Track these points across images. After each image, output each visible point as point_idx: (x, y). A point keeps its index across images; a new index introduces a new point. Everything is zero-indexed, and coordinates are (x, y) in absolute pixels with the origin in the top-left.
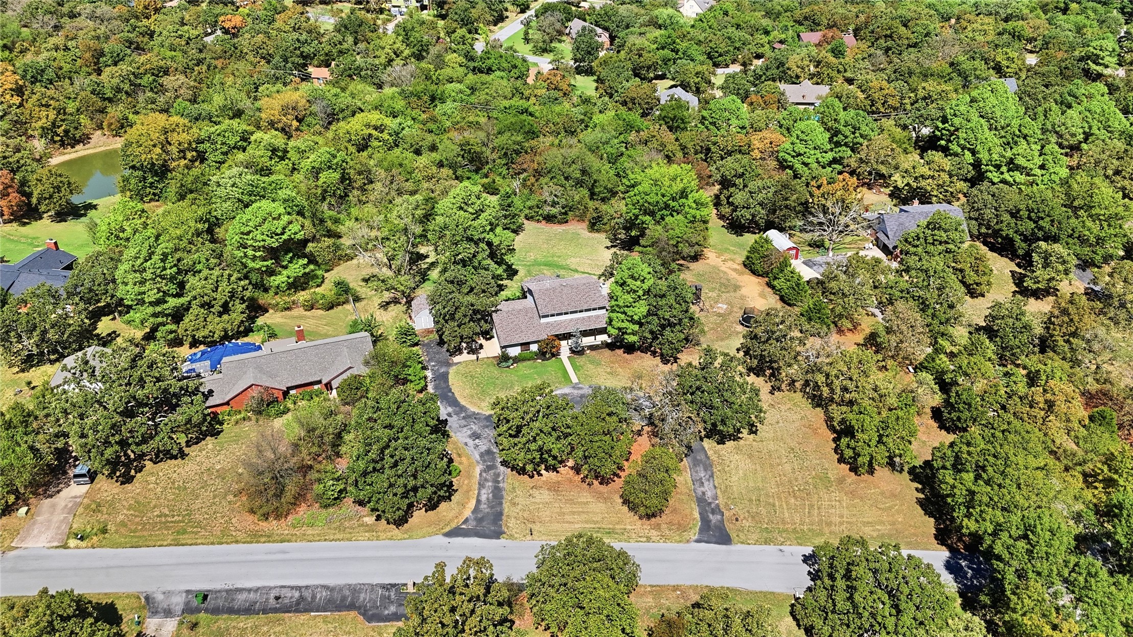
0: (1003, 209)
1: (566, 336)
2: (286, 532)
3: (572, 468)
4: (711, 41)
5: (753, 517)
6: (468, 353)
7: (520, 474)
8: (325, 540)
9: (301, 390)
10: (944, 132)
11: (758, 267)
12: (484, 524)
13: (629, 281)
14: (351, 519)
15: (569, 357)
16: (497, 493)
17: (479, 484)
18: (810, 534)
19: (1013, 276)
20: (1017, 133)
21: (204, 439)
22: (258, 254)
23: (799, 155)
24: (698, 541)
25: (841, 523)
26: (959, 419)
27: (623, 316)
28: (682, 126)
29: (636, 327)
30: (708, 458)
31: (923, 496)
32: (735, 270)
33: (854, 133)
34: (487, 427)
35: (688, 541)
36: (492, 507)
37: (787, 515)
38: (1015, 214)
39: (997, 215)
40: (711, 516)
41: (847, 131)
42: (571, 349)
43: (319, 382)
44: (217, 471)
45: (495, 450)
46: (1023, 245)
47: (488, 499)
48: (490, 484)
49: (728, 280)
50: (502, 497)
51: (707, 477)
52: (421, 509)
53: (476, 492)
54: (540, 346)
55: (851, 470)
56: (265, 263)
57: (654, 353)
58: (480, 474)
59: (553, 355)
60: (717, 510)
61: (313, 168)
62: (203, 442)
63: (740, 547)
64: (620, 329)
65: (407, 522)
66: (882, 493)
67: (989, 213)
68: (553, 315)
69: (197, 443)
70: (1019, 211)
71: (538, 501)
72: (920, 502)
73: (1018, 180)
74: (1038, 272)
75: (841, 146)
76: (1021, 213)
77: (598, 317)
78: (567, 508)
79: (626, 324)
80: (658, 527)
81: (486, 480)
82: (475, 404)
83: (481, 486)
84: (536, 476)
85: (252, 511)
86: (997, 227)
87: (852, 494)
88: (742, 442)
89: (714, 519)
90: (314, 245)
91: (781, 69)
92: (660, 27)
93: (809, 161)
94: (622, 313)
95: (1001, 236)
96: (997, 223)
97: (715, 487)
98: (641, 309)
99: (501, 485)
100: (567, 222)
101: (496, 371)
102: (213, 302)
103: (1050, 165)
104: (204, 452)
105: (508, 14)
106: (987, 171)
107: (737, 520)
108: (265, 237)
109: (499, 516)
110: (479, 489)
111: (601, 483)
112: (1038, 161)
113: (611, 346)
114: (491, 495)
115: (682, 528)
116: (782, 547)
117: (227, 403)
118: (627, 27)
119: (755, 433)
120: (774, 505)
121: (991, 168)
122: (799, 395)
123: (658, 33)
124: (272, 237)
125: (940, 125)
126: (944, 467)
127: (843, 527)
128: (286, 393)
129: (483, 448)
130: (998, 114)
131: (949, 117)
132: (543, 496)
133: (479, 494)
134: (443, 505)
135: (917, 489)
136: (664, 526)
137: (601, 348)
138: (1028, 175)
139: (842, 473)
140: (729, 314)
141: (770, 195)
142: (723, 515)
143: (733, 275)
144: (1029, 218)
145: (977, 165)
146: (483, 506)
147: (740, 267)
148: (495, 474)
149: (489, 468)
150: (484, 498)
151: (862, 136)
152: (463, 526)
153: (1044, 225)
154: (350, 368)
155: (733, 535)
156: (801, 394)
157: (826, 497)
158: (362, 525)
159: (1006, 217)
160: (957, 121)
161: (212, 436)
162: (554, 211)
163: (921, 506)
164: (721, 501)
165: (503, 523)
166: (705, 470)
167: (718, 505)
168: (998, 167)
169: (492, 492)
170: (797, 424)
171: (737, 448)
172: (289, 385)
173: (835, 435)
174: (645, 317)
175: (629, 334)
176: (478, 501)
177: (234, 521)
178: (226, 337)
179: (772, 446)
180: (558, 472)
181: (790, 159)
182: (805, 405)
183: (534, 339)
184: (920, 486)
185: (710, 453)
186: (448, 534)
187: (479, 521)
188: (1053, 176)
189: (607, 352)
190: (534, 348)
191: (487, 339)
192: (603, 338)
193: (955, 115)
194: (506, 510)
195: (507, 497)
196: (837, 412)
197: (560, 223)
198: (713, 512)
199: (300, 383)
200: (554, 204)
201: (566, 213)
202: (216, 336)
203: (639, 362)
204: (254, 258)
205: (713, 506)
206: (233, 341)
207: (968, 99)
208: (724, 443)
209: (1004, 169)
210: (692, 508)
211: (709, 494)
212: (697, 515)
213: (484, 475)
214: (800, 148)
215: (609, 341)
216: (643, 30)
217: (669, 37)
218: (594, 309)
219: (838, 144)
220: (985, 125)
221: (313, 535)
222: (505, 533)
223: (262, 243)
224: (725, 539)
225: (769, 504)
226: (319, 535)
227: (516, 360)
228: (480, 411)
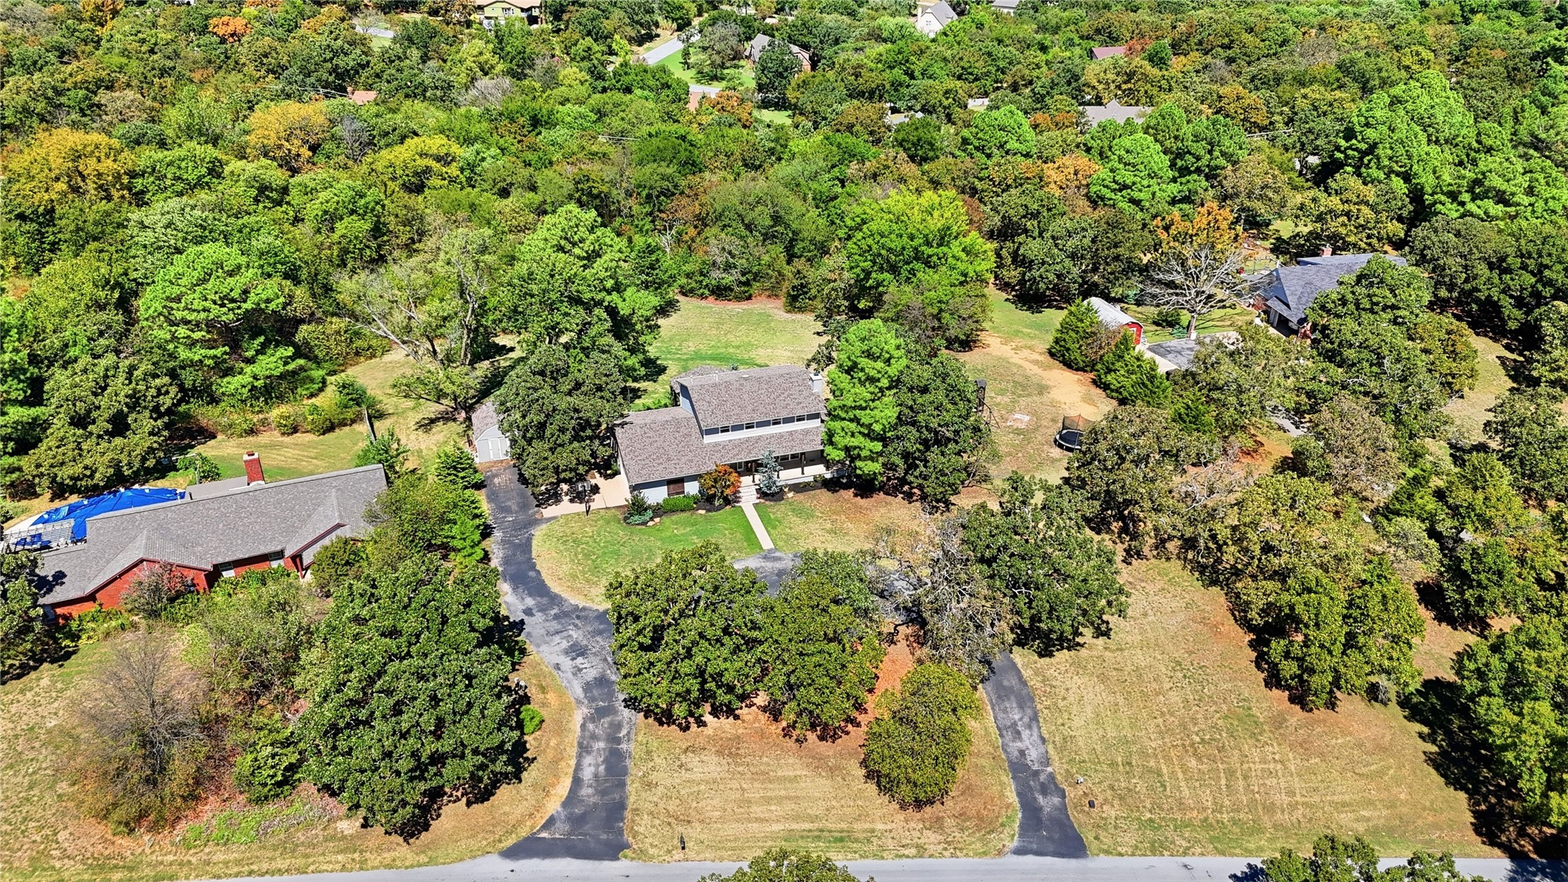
0: (1477, 255)
1: (750, 468)
2: (170, 858)
3: (764, 709)
4: (961, 59)
5: (1121, 798)
6: (572, 501)
7: (661, 724)
8: (250, 873)
9: (243, 570)
10: (1350, 152)
11: (1076, 355)
12: (587, 828)
13: (863, 362)
14: (310, 826)
15: (756, 505)
16: (616, 765)
17: (580, 745)
18: (1236, 830)
19: (1503, 364)
20: (1475, 145)
21: (35, 668)
22: (197, 335)
23: (1125, 187)
24: (1019, 852)
25: (1293, 807)
26: (1480, 601)
27: (853, 426)
28: (931, 154)
29: (878, 446)
30: (1025, 684)
31: (1434, 749)
32: (1036, 362)
33: (1210, 152)
34: (600, 633)
35: (1000, 853)
36: (603, 793)
37: (1186, 792)
38: (1499, 265)
39: (1466, 267)
40: (1040, 799)
41: (1200, 148)
42: (758, 491)
43: (279, 555)
44: (49, 732)
45: (613, 678)
46: (1517, 313)
47: (596, 776)
48: (602, 745)
49: (1027, 378)
50: (624, 772)
51: (1026, 720)
52: (458, 800)
53: (573, 762)
54: (702, 486)
55: (1292, 700)
56: (212, 352)
57: (909, 496)
58: (583, 726)
59: (727, 501)
60: (1050, 786)
61: (326, 212)
62: (33, 675)
63: (1103, 861)
64: (847, 449)
65: (426, 827)
66: (1360, 745)
67: (1453, 264)
68: (725, 430)
69: (19, 677)
70: (1502, 259)
71: (696, 776)
72: (1431, 760)
73: (1492, 212)
74: (1556, 354)
75: (1190, 173)
76: (1510, 260)
77: (806, 432)
78: (756, 791)
79: (859, 441)
80: (937, 824)
81: (594, 737)
82: (579, 591)
83: (584, 749)
84: (694, 727)
85: (104, 815)
86: (1468, 287)
87: (1304, 747)
88: (1084, 652)
89: (1047, 803)
90: (311, 328)
91: (1074, 85)
92: (885, 41)
93: (1142, 196)
94: (851, 420)
95: (1477, 301)
96: (1467, 281)
97: (1043, 740)
98: (885, 412)
99: (624, 746)
100: (749, 298)
101: (621, 532)
102: (94, 414)
103: (1541, 188)
104: (29, 695)
105: (659, 31)
106: (1435, 203)
107: (1091, 804)
108: (208, 304)
109: (616, 810)
110: (580, 757)
111: (822, 738)
112: (1524, 181)
113: (830, 485)
114: (602, 768)
115: (986, 825)
116: (1187, 860)
117: (91, 597)
118: (837, 42)
119: (1106, 634)
120: (1160, 774)
121: (1443, 198)
122: (1176, 565)
123: (882, 48)
124: (223, 305)
125: (1343, 143)
126: (1485, 691)
127: (1299, 813)
128: (213, 576)
129: (591, 674)
130: (1440, 118)
131: (1358, 128)
132: (707, 766)
133: (578, 767)
134: (505, 792)
135: (1421, 735)
136: (949, 822)
137: (814, 488)
138: (1507, 203)
139: (1277, 708)
140: (1036, 429)
141: (1087, 241)
142: (1064, 797)
143: (1035, 369)
144: (1524, 267)
145: (1416, 195)
146: (586, 791)
147: (1046, 359)
148: (611, 724)
149: (600, 713)
150: (587, 773)
151: (1223, 154)
152: (544, 835)
153: (1554, 276)
154: (339, 526)
155: (1088, 836)
156: (1180, 563)
157: (1256, 754)
158: (333, 838)
159: (1482, 270)
160: (1371, 134)
161: (52, 662)
162: (728, 279)
163: (1437, 767)
164: (1057, 767)
165: (625, 825)
166: (1021, 707)
167: (1052, 777)
168: (1453, 196)
169: (606, 761)
170: (1181, 616)
171: (1079, 666)
172: (220, 560)
173: (1252, 636)
174: (894, 427)
175: (866, 459)
176: (577, 781)
177: (62, 836)
178: (118, 479)
179: (1140, 659)
180: (737, 717)
181: (1109, 194)
182: (1190, 583)
183: (692, 472)
184: (1426, 730)
185: (1026, 673)
186: (512, 853)
187: (577, 821)
188: (1551, 203)
189: (824, 495)
190: (692, 488)
191: (607, 477)
192: (819, 470)
193: (1367, 125)
194: (632, 799)
195: (635, 771)
196: (1258, 593)
197: (739, 299)
198: (1044, 791)
199: (241, 556)
200: (728, 267)
201: (747, 284)
202: (97, 475)
203: (882, 511)
204: (192, 344)
205: (1042, 777)
206: (136, 486)
207: (1388, 100)
208: (1051, 655)
209: (1466, 197)
210: (1002, 784)
211: (1033, 754)
212: (1012, 797)
213: (591, 726)
214: (1126, 176)
215: (828, 476)
216: (860, 44)
217: (900, 53)
218: (800, 419)
219: (1184, 171)
220: (1423, 137)
221: (226, 863)
222: (628, 846)
223: (203, 315)
224: (1071, 846)
225: (1150, 771)
226: (238, 862)
227: (659, 511)
228: (589, 604)
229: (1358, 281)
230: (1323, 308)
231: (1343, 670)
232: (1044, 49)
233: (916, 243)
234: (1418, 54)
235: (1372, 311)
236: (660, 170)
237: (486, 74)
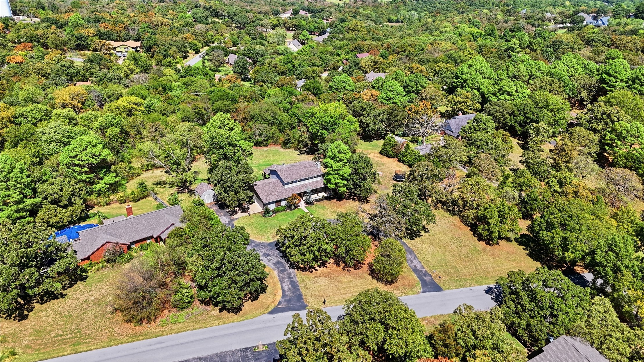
0: (506, 112)
1: (301, 195)
2: (158, 330)
3: (334, 263)
4: (311, 60)
5: (447, 275)
6: (242, 212)
7: (303, 271)
8: (188, 330)
9: (139, 244)
10: (458, 83)
11: (391, 153)
12: (292, 303)
14: (202, 314)
15: (305, 207)
16: (294, 285)
17: (280, 281)
18: (481, 279)
19: (519, 145)
20: (497, 78)
21: (76, 284)
22: (83, 170)
23: (390, 99)
24: (424, 292)
25: (495, 271)
26: (531, 209)
27: (337, 176)
28: (319, 92)
29: (345, 182)
30: (409, 248)
31: (528, 252)
32: (377, 157)
33: (416, 85)
34: (271, 249)
35: (418, 293)
36: (293, 292)
37: (465, 271)
38: (512, 114)
39: (503, 116)
40: (425, 277)
41: (413, 84)
42: (305, 202)
43: (152, 237)
44: (93, 301)
45: (282, 261)
46: (520, 128)
47: (289, 288)
48: (287, 280)
49: (376, 161)
50: (298, 286)
51: (413, 257)
52: (248, 300)
53: (280, 285)
54: (288, 202)
55: (487, 244)
56: (89, 176)
57: (354, 199)
58: (278, 275)
59: (295, 207)
60: (426, 274)
61: (101, 126)
62: (75, 286)
63: (448, 291)
64: (336, 184)
65: (241, 310)
66: (508, 253)
67: (499, 115)
68: (291, 183)
69: (71, 287)
70: (513, 112)
71: (321, 284)
72: (528, 255)
73: (507, 98)
74: (534, 139)
75: (410, 93)
76: (515, 112)
77: (318, 181)
78: (340, 286)
79: (340, 181)
80: (397, 288)
81: (283, 278)
82: (259, 238)
83: (282, 282)
84: (314, 271)
85: (129, 321)
86: (504, 122)
87: (493, 255)
88: (423, 237)
89: (427, 279)
90: (116, 166)
91: (357, 67)
92: (281, 54)
93: (397, 101)
95: (508, 126)
96: (504, 120)
97: (420, 262)
98: (347, 171)
99: (294, 279)
100: (268, 146)
101: (264, 220)
103: (520, 90)
104: (78, 292)
105: (189, 54)
106: (489, 97)
107: (440, 277)
109: (300, 297)
110: (281, 284)
111: (355, 269)
112: (514, 88)
113: (328, 198)
114: (290, 286)
115: (412, 287)
116: (471, 288)
117: (88, 258)
118: (262, 56)
119: (428, 231)
120: (456, 267)
121: (491, 95)
122: (442, 211)
123: (282, 57)
125: (455, 80)
127: (497, 273)
128: (129, 247)
129: (274, 261)
130: (485, 70)
131: (460, 75)
132: (324, 281)
133: (282, 287)
134: (262, 296)
135: (523, 249)
136: (400, 287)
137: (322, 200)
138: (511, 96)
139: (483, 246)
140: (386, 176)
141: (385, 116)
142: (431, 276)
143: (378, 159)
144: (520, 114)
145: (482, 95)
146: (287, 293)
147: (380, 155)
148: (287, 274)
149: (282, 271)
150: (286, 288)
151: (421, 86)
152: (279, 306)
153: (530, 116)
154: (173, 224)
155: (441, 285)
156: (443, 210)
157: (481, 259)
158: (211, 317)
159: (507, 116)
160: (464, 77)
161: (81, 281)
162: (260, 139)
163: (530, 256)
164: (427, 268)
165: (304, 300)
166: (411, 254)
167: (426, 271)
168: (494, 94)
169: (290, 284)
170: (448, 225)
171: (423, 241)
172: (131, 241)
173: (470, 228)
175: (341, 187)
176: (283, 291)
177: (116, 330)
178: (71, 223)
179: (440, 237)
180: (326, 267)
181: (385, 102)
182: (447, 215)
183: (284, 197)
184: (524, 247)
185: (409, 245)
186: (271, 313)
187: (289, 301)
188: (524, 94)
189: (326, 202)
190: (283, 203)
191: (251, 204)
192: (322, 194)
193: (462, 74)
194: (303, 293)
195: (301, 286)
196: (471, 214)
197: (264, 146)
198: (425, 275)
199: (138, 239)
200: (260, 135)
201: (267, 140)
202: (65, 221)
203: (347, 204)
204: (80, 173)
205: (423, 272)
206: (76, 225)
207: (467, 66)
208: (414, 239)
209: (498, 94)
210: (412, 275)
211: (418, 266)
212: (416, 278)
213: (281, 275)
214: (390, 95)
215: (326, 196)
216: (272, 56)
217: (288, 58)
218: (315, 177)
219: (408, 92)
220: (481, 77)
221: (178, 329)
222: (307, 306)
224: (438, 289)
225: (453, 266)
226: (182, 328)
227: (275, 212)
228: (264, 241)
229: (474, 122)
230: (464, 131)
231: (501, 231)
232: (339, 55)
233: (334, 119)
234: (469, 51)
235: (480, 131)
236: (224, 103)
237: (132, 73)
